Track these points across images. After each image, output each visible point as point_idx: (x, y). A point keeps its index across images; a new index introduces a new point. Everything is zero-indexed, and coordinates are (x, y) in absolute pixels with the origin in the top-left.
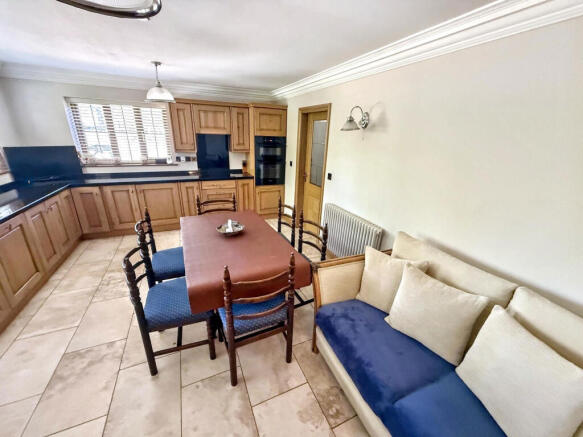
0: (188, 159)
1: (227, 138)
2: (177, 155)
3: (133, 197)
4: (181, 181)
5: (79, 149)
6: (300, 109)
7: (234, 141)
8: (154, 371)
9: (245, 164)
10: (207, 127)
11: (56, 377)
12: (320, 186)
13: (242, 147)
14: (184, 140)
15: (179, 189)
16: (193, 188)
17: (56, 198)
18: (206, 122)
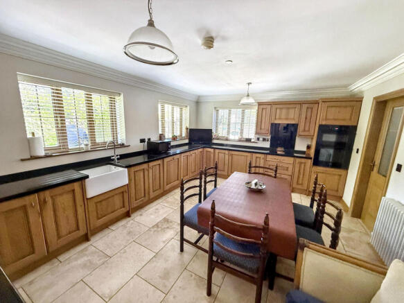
0: (264, 140)
1: (295, 126)
2: (258, 136)
3: (227, 157)
4: (253, 152)
5: (214, 131)
6: (374, 98)
7: (301, 128)
8: (182, 250)
9: (309, 147)
10: (280, 119)
11: (157, 225)
12: (385, 176)
13: (306, 133)
14: (263, 127)
15: (252, 158)
16: (260, 158)
17: (196, 151)
18: (280, 116)
